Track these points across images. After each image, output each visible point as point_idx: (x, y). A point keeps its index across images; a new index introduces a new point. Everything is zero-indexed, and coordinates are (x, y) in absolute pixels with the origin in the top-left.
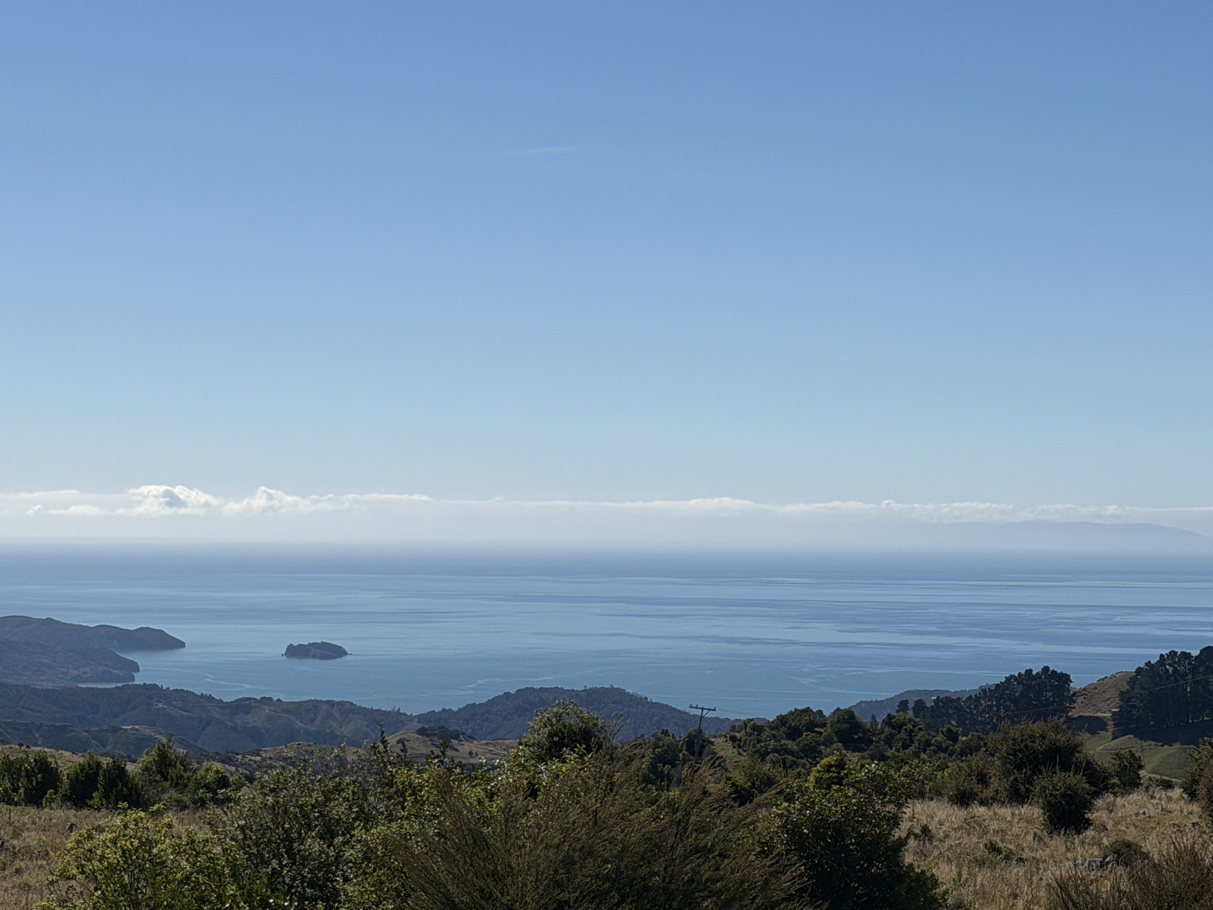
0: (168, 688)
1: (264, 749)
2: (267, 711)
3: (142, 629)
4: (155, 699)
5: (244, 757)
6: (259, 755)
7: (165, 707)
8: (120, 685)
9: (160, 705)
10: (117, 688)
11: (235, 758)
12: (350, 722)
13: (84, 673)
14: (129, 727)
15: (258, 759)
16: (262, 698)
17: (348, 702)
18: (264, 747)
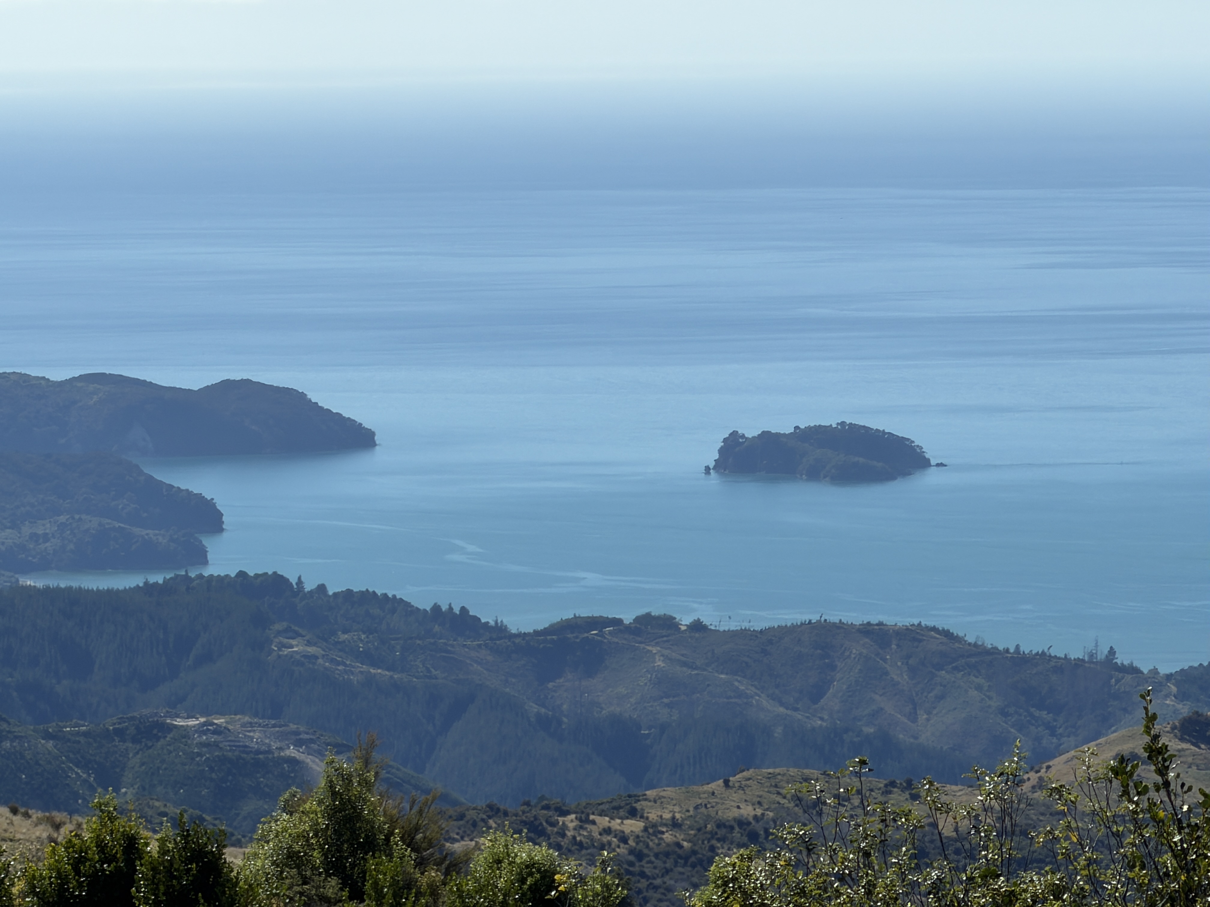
0: (322, 588)
1: (651, 793)
2: (659, 663)
3: (227, 385)
4: (278, 627)
5: (584, 821)
6: (633, 813)
7: (311, 650)
8: (158, 578)
9: (298, 647)
10: (149, 588)
11: (553, 824)
12: (941, 697)
13: (34, 537)
14: (192, 722)
15: (633, 826)
16: (638, 620)
17: (934, 629)
18: (652, 787)
